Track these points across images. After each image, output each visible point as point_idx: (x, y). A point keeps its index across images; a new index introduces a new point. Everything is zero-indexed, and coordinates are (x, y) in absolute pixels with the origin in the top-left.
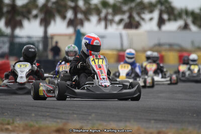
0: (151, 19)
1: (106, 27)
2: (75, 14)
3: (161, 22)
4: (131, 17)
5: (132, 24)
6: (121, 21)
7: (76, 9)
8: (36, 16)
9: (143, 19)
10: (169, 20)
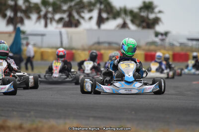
0: (91, 18)
1: (46, 25)
2: (15, 14)
3: (101, 21)
4: (70, 15)
5: (72, 23)
6: (61, 20)
7: (15, 8)
9: (83, 18)
10: (107, 19)
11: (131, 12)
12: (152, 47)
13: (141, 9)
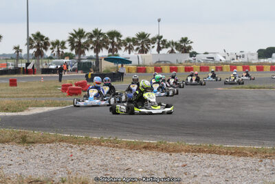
1: (129, 53)
2: (113, 47)
3: (159, 49)
4: (142, 46)
5: (143, 51)
6: (138, 49)
7: (113, 43)
8: (92, 48)
9: (149, 48)
10: (163, 48)
11: (176, 43)
12: (189, 64)
13: (181, 41)
